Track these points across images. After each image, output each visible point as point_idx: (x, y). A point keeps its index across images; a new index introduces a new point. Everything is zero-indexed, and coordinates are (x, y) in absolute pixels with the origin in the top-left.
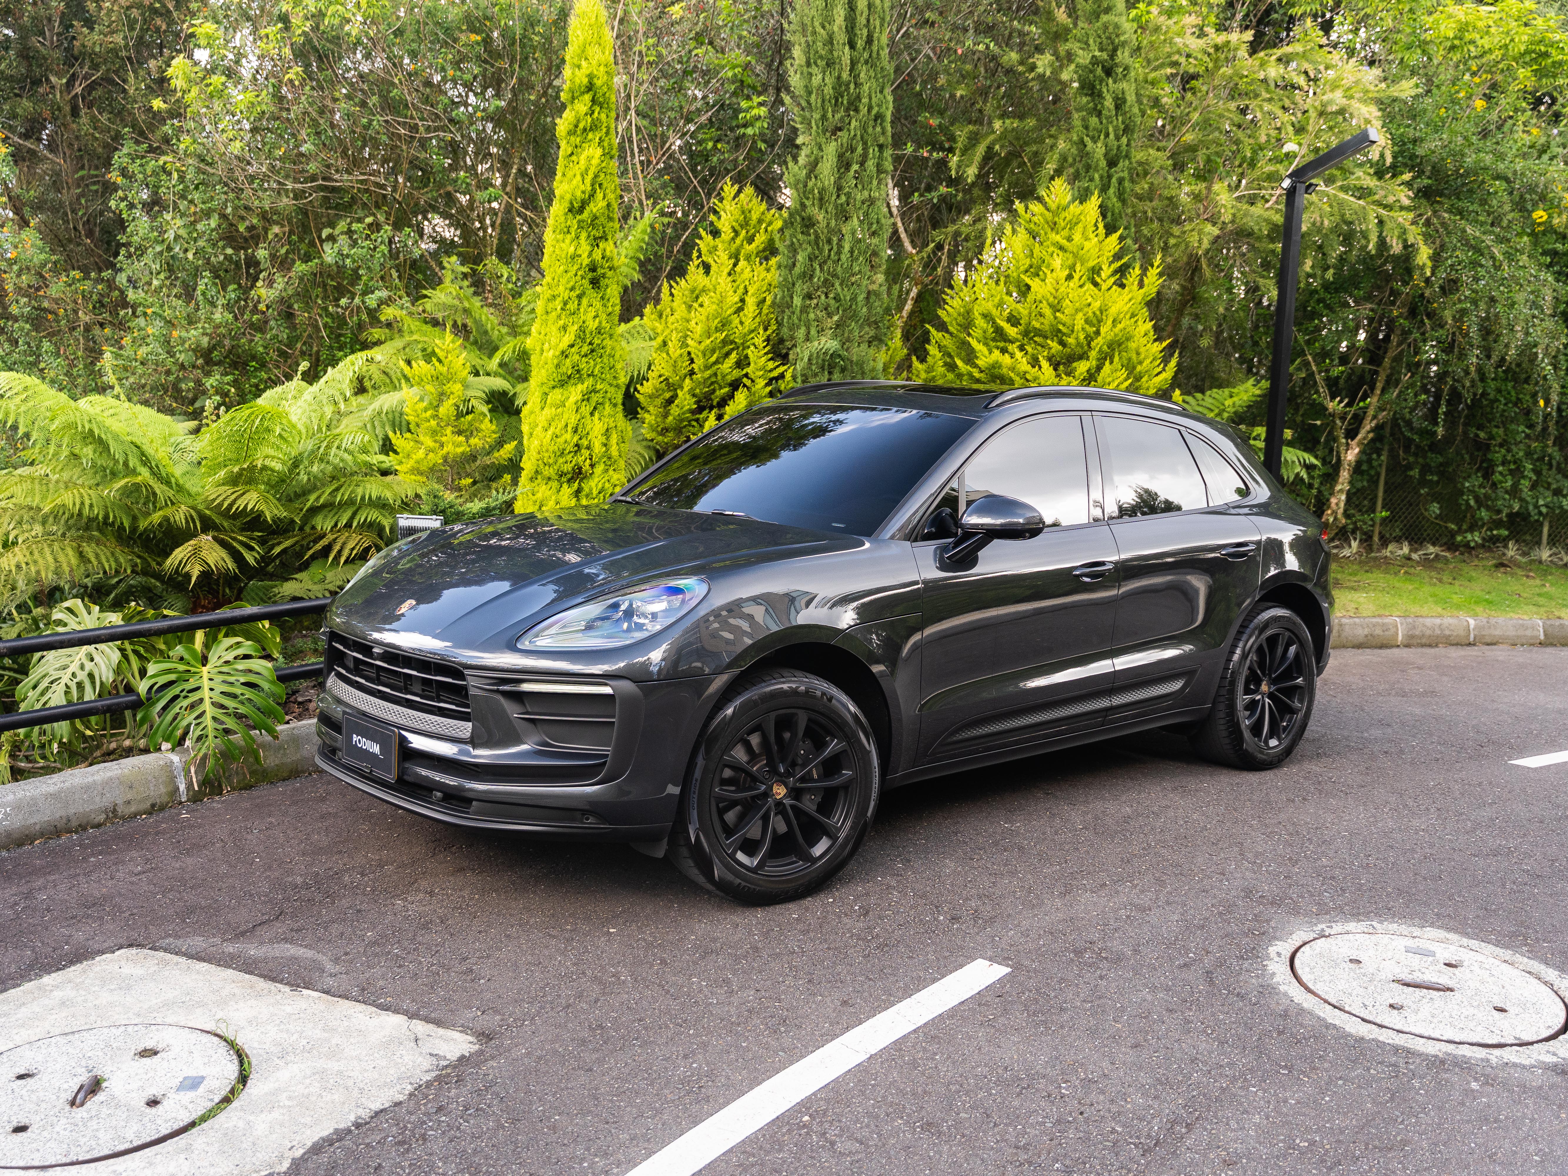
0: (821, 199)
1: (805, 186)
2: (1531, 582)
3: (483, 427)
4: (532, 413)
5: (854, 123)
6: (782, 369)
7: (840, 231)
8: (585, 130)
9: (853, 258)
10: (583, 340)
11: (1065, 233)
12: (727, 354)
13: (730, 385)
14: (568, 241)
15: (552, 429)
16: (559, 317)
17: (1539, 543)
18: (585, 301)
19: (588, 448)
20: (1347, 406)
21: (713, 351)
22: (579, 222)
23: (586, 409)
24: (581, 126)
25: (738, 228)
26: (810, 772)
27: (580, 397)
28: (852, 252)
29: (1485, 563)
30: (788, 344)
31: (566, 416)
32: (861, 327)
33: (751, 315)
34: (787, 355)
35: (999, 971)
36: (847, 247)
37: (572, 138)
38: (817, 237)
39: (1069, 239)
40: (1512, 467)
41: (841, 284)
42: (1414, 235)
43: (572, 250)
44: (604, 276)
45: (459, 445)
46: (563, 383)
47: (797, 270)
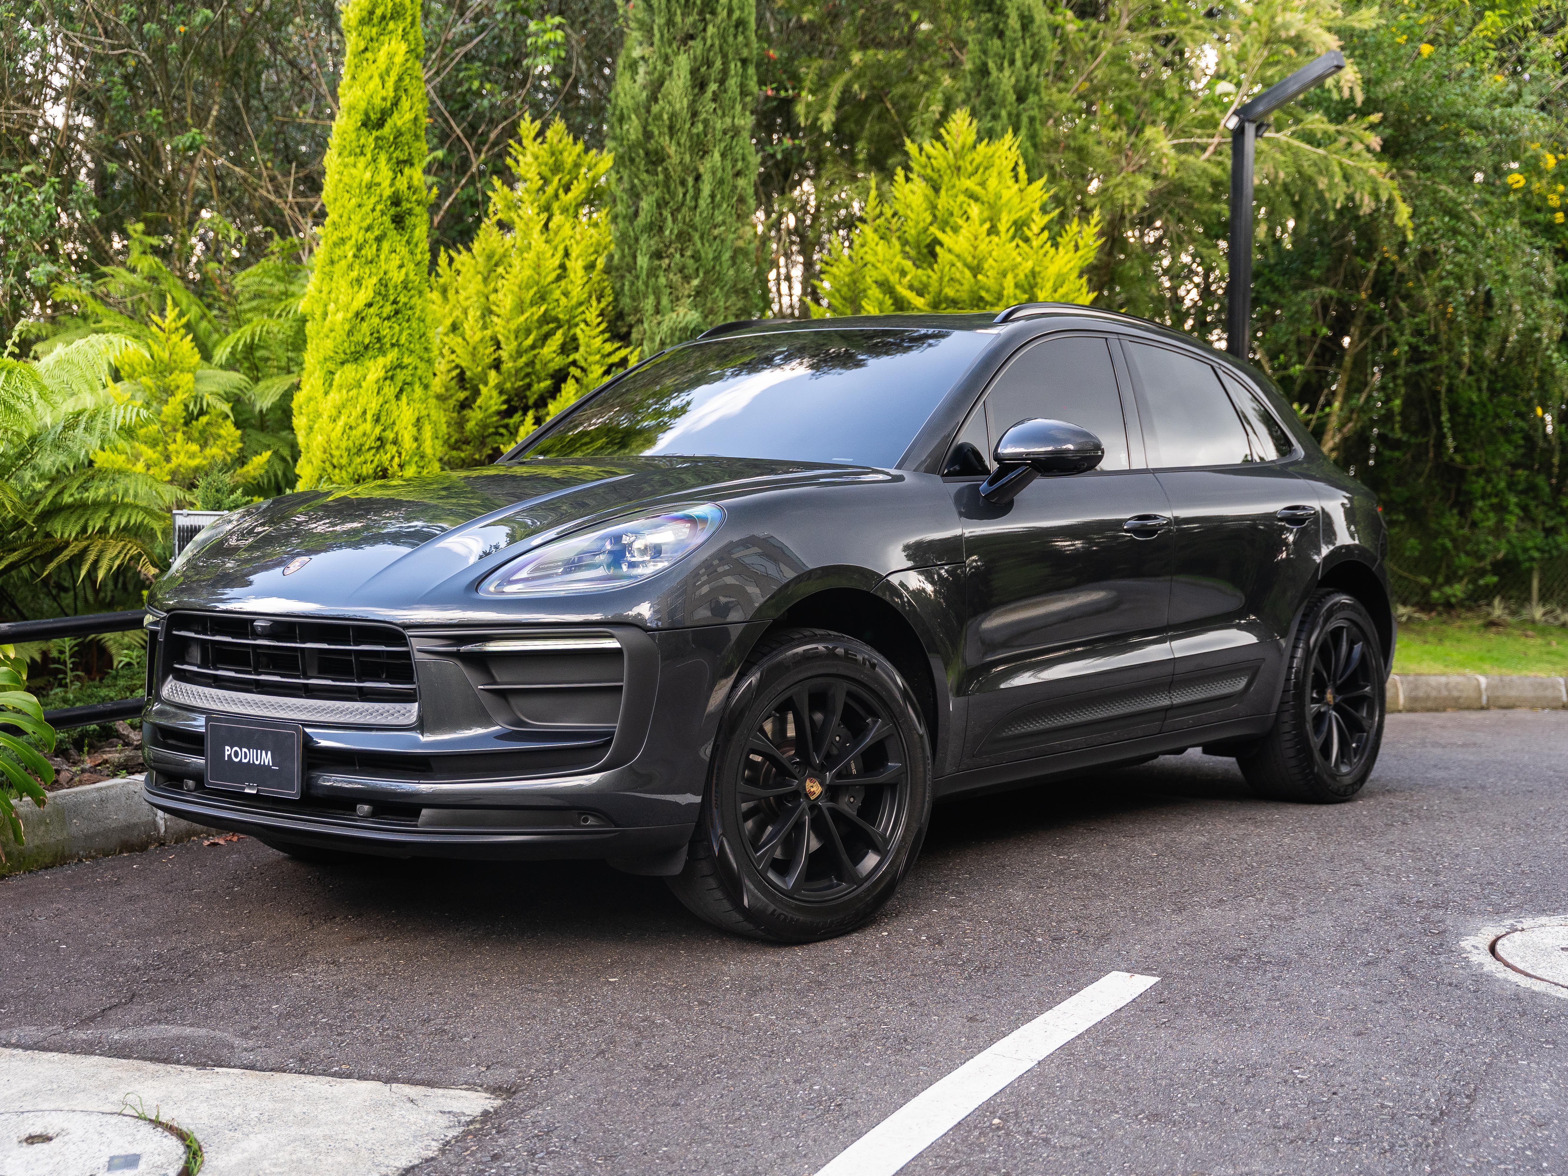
0: (671, 128)
1: (648, 111)
2: (1531, 641)
3: (222, 432)
4: (310, 399)
5: (711, 30)
6: (623, 353)
7: (696, 169)
8: (383, 17)
9: (714, 204)
10: (385, 297)
11: (977, 178)
12: (546, 337)
13: (552, 376)
14: (361, 164)
15: (343, 419)
16: (351, 267)
17: (1528, 599)
18: (386, 246)
19: (395, 442)
20: (1308, 412)
21: (528, 332)
22: (377, 139)
23: (390, 390)
24: (379, 12)
25: (548, 174)
26: (847, 766)
27: (382, 374)
28: (713, 196)
29: (1470, 623)
30: (632, 319)
31: (362, 401)
32: (727, 296)
33: (580, 282)
34: (629, 334)
35: (1144, 982)
36: (706, 189)
37: (366, 30)
38: (668, 177)
39: (983, 184)
40: (1495, 500)
41: (702, 237)
42: (1389, 188)
43: (367, 176)
44: (410, 212)
45: (192, 456)
46: (357, 356)
47: (642, 220)
